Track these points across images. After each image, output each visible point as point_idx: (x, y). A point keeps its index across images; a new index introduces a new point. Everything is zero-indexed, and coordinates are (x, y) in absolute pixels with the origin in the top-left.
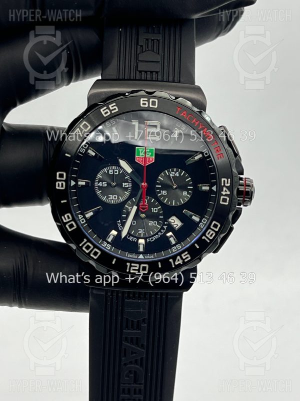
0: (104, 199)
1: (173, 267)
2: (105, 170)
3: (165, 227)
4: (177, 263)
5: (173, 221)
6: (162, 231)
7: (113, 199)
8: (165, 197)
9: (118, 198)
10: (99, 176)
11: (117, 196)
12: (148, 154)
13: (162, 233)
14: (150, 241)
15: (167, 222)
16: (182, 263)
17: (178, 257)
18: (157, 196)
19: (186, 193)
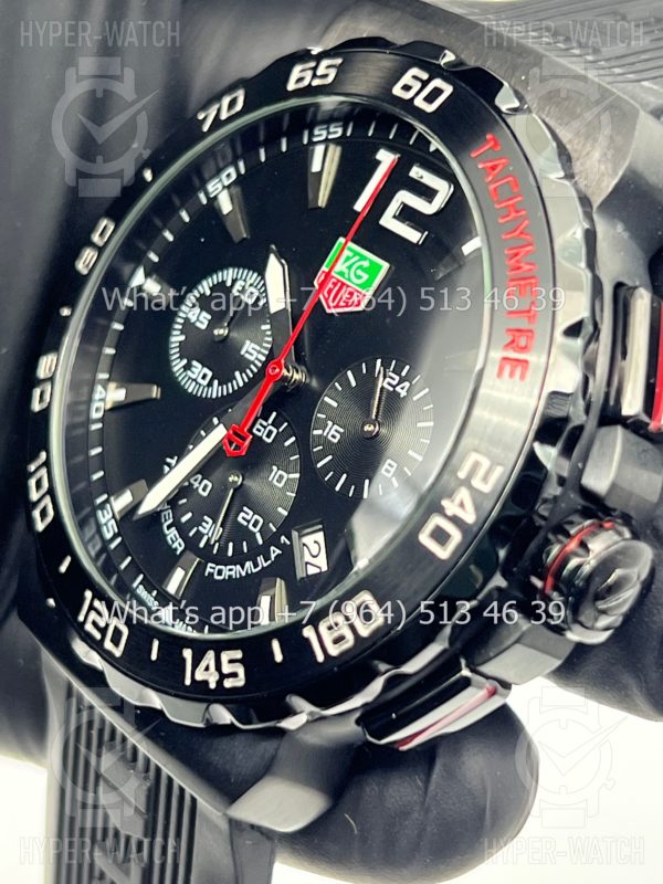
0: (178, 365)
1: (188, 682)
2: (228, 275)
3: (275, 552)
4: (199, 676)
5: (315, 553)
6: (260, 559)
7: (196, 378)
8: (328, 447)
9: (210, 384)
10: (205, 287)
11: (210, 374)
12: (359, 277)
13: (256, 565)
14: (211, 574)
15: (289, 538)
16: (213, 685)
17: (210, 656)
18: (308, 431)
19: (393, 470)
